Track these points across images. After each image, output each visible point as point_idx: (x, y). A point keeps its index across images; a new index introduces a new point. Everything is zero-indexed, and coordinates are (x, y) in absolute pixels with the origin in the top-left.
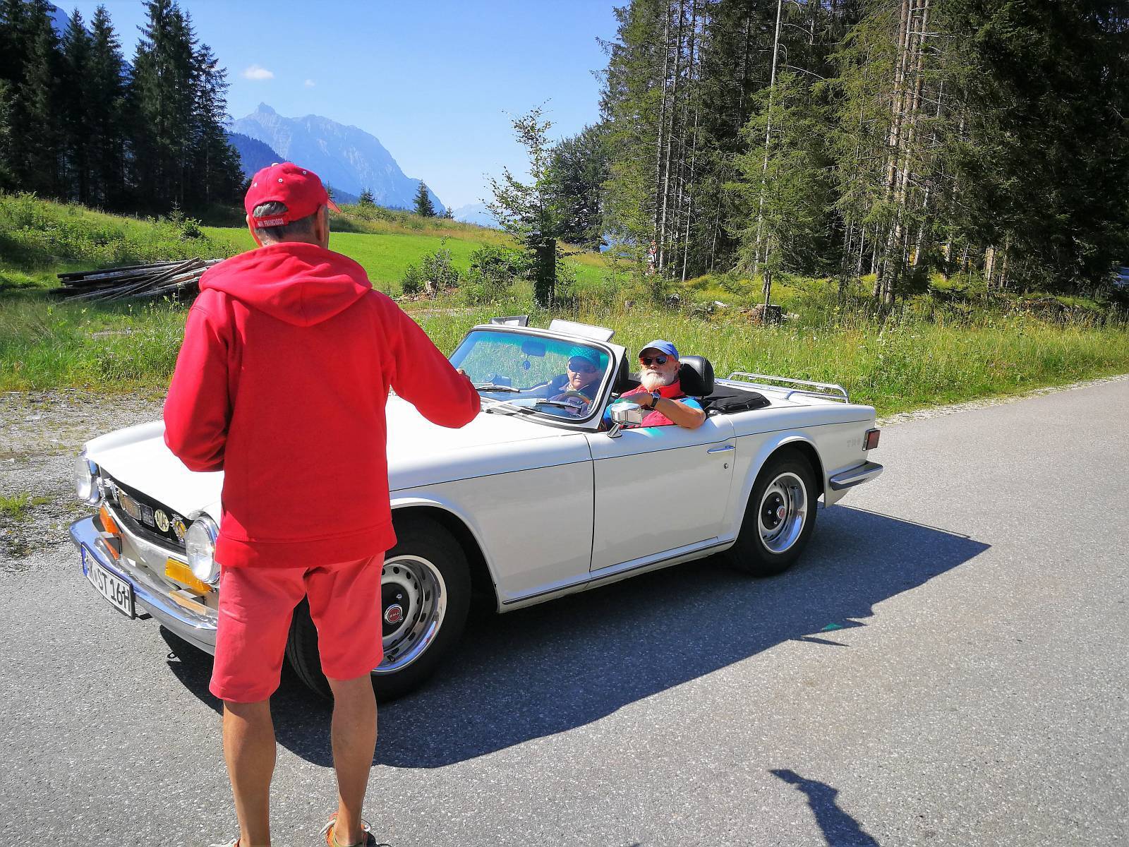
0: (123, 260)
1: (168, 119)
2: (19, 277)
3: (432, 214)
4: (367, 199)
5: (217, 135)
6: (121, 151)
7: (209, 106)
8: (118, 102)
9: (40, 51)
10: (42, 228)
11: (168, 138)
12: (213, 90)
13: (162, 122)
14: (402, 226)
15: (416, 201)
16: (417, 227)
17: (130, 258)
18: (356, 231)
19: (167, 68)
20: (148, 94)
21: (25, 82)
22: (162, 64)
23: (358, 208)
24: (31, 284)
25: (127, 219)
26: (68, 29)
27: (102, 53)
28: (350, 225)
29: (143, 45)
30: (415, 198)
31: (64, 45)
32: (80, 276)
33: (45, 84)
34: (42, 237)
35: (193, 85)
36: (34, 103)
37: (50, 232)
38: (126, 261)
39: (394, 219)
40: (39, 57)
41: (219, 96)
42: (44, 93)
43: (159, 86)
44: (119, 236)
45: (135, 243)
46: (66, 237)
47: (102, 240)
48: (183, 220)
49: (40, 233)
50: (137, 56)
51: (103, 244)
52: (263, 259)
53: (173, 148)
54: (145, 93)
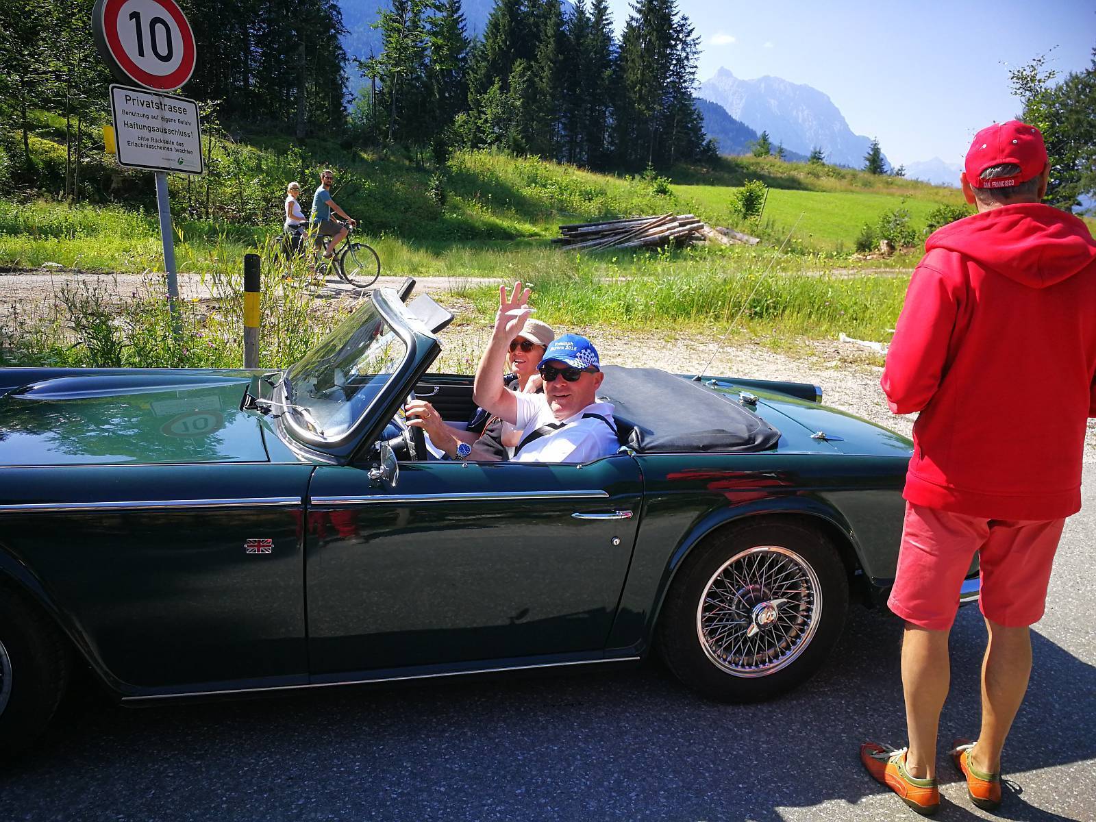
0: (606, 214)
1: (646, 87)
2: (527, 227)
3: (882, 172)
4: (816, 157)
5: (686, 100)
6: (605, 117)
7: (682, 73)
8: (607, 74)
9: (550, 32)
10: (544, 186)
11: (644, 104)
12: (687, 58)
13: (641, 90)
14: (852, 184)
15: (867, 159)
16: (867, 184)
17: (611, 213)
18: (805, 189)
19: (650, 39)
20: (631, 65)
21: (536, 61)
22: (646, 36)
23: (808, 167)
24: (536, 234)
25: (609, 178)
26: (572, 11)
27: (598, 30)
28: (800, 184)
29: (631, 20)
30: (867, 155)
31: (568, 26)
32: (576, 228)
33: (551, 61)
34: (544, 193)
35: (670, 54)
36: (541, 79)
37: (550, 189)
38: (608, 215)
39: (843, 177)
40: (549, 38)
41: (691, 63)
42: (550, 69)
43: (642, 57)
44: (602, 193)
45: (614, 199)
46: (562, 194)
47: (588, 196)
48: (656, 178)
49: (544, 190)
50: (626, 31)
51: (590, 200)
52: (998, 220)
53: (647, 113)
54: (630, 64)
